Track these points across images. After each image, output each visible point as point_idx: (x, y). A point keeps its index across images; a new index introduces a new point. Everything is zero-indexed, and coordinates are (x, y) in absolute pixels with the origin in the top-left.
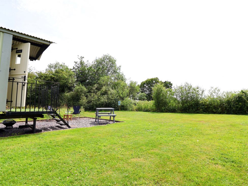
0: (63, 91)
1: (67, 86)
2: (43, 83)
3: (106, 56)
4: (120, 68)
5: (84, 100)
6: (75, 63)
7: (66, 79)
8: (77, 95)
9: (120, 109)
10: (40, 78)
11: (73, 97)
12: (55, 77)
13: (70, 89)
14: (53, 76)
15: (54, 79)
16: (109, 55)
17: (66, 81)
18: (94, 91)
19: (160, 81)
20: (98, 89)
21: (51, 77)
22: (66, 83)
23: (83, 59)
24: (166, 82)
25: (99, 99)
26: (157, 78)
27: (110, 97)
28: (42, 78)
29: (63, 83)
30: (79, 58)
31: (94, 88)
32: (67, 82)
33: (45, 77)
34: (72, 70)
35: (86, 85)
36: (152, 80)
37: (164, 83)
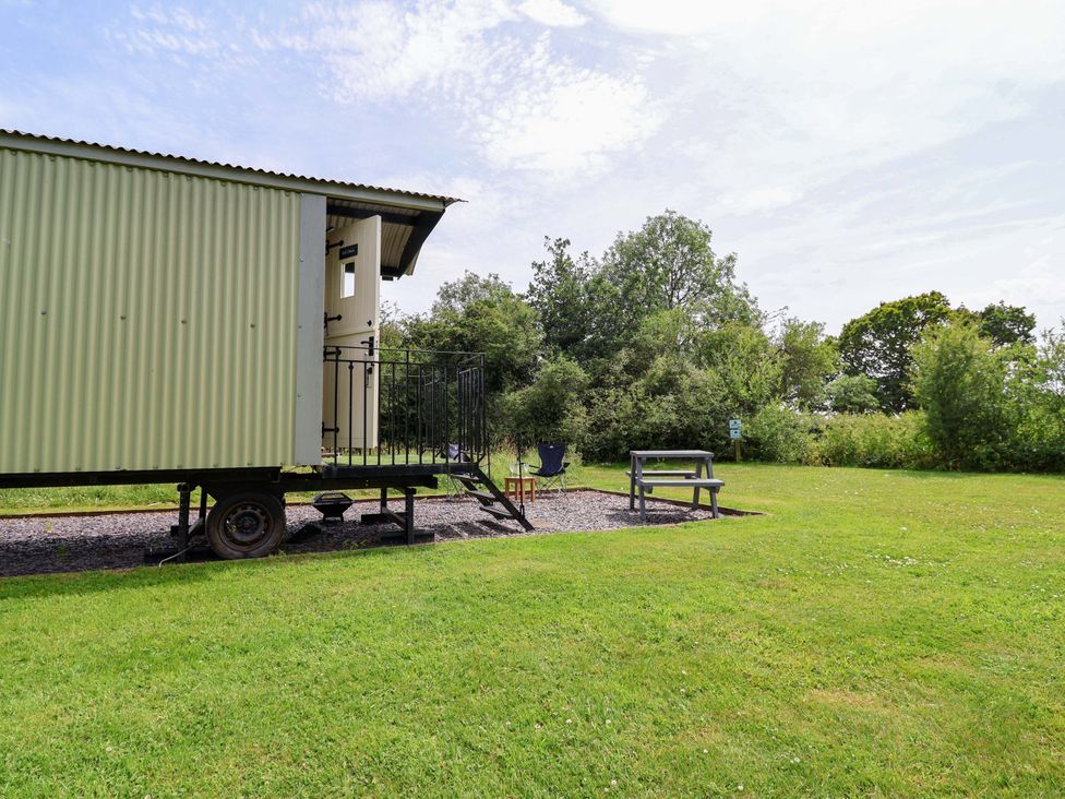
0: (496, 385)
1: (510, 366)
2: (428, 359)
3: (662, 221)
4: (730, 265)
5: (577, 419)
6: (536, 271)
7: (505, 337)
8: (550, 400)
9: (738, 454)
10: (418, 343)
11: (536, 408)
12: (467, 332)
13: (522, 376)
14: (459, 330)
15: (462, 343)
16: (675, 217)
17: (504, 346)
18: (617, 378)
19: (954, 306)
20: (635, 370)
21: (452, 334)
22: (504, 352)
23: (567, 251)
24: (990, 310)
25: (640, 414)
26: (933, 293)
27: (690, 401)
28: (423, 341)
29: (496, 355)
30: (550, 248)
31: (618, 368)
32: (509, 348)
33: (431, 335)
34: (527, 297)
35: (585, 355)
36: (907, 307)
37: (983, 315)
